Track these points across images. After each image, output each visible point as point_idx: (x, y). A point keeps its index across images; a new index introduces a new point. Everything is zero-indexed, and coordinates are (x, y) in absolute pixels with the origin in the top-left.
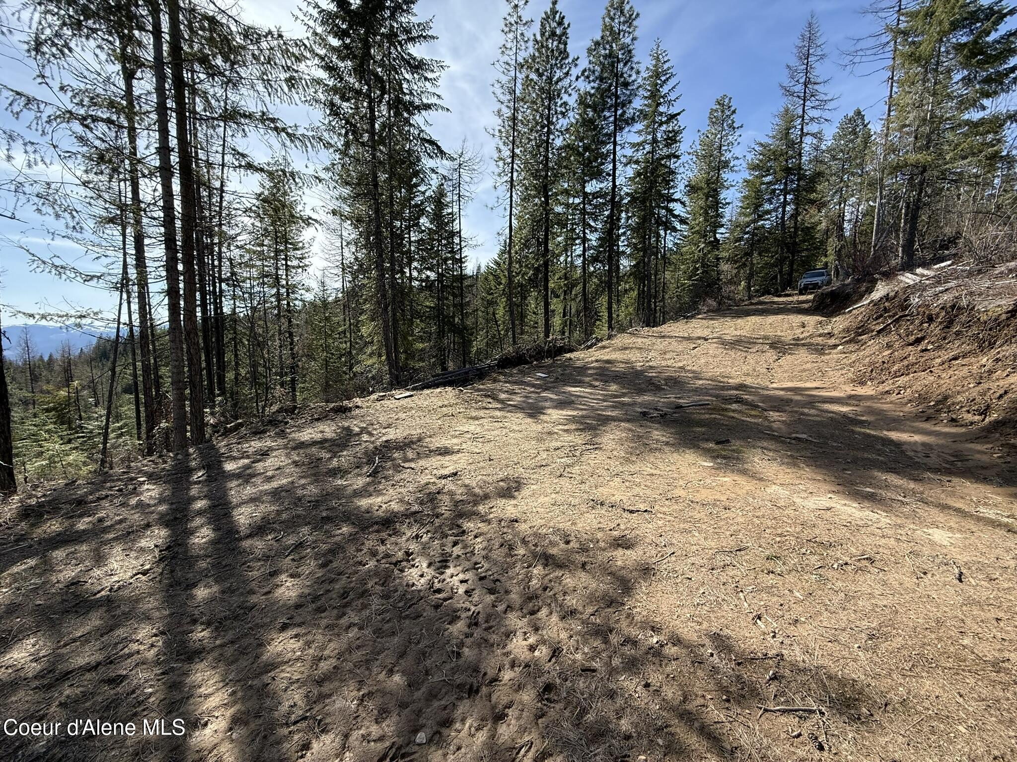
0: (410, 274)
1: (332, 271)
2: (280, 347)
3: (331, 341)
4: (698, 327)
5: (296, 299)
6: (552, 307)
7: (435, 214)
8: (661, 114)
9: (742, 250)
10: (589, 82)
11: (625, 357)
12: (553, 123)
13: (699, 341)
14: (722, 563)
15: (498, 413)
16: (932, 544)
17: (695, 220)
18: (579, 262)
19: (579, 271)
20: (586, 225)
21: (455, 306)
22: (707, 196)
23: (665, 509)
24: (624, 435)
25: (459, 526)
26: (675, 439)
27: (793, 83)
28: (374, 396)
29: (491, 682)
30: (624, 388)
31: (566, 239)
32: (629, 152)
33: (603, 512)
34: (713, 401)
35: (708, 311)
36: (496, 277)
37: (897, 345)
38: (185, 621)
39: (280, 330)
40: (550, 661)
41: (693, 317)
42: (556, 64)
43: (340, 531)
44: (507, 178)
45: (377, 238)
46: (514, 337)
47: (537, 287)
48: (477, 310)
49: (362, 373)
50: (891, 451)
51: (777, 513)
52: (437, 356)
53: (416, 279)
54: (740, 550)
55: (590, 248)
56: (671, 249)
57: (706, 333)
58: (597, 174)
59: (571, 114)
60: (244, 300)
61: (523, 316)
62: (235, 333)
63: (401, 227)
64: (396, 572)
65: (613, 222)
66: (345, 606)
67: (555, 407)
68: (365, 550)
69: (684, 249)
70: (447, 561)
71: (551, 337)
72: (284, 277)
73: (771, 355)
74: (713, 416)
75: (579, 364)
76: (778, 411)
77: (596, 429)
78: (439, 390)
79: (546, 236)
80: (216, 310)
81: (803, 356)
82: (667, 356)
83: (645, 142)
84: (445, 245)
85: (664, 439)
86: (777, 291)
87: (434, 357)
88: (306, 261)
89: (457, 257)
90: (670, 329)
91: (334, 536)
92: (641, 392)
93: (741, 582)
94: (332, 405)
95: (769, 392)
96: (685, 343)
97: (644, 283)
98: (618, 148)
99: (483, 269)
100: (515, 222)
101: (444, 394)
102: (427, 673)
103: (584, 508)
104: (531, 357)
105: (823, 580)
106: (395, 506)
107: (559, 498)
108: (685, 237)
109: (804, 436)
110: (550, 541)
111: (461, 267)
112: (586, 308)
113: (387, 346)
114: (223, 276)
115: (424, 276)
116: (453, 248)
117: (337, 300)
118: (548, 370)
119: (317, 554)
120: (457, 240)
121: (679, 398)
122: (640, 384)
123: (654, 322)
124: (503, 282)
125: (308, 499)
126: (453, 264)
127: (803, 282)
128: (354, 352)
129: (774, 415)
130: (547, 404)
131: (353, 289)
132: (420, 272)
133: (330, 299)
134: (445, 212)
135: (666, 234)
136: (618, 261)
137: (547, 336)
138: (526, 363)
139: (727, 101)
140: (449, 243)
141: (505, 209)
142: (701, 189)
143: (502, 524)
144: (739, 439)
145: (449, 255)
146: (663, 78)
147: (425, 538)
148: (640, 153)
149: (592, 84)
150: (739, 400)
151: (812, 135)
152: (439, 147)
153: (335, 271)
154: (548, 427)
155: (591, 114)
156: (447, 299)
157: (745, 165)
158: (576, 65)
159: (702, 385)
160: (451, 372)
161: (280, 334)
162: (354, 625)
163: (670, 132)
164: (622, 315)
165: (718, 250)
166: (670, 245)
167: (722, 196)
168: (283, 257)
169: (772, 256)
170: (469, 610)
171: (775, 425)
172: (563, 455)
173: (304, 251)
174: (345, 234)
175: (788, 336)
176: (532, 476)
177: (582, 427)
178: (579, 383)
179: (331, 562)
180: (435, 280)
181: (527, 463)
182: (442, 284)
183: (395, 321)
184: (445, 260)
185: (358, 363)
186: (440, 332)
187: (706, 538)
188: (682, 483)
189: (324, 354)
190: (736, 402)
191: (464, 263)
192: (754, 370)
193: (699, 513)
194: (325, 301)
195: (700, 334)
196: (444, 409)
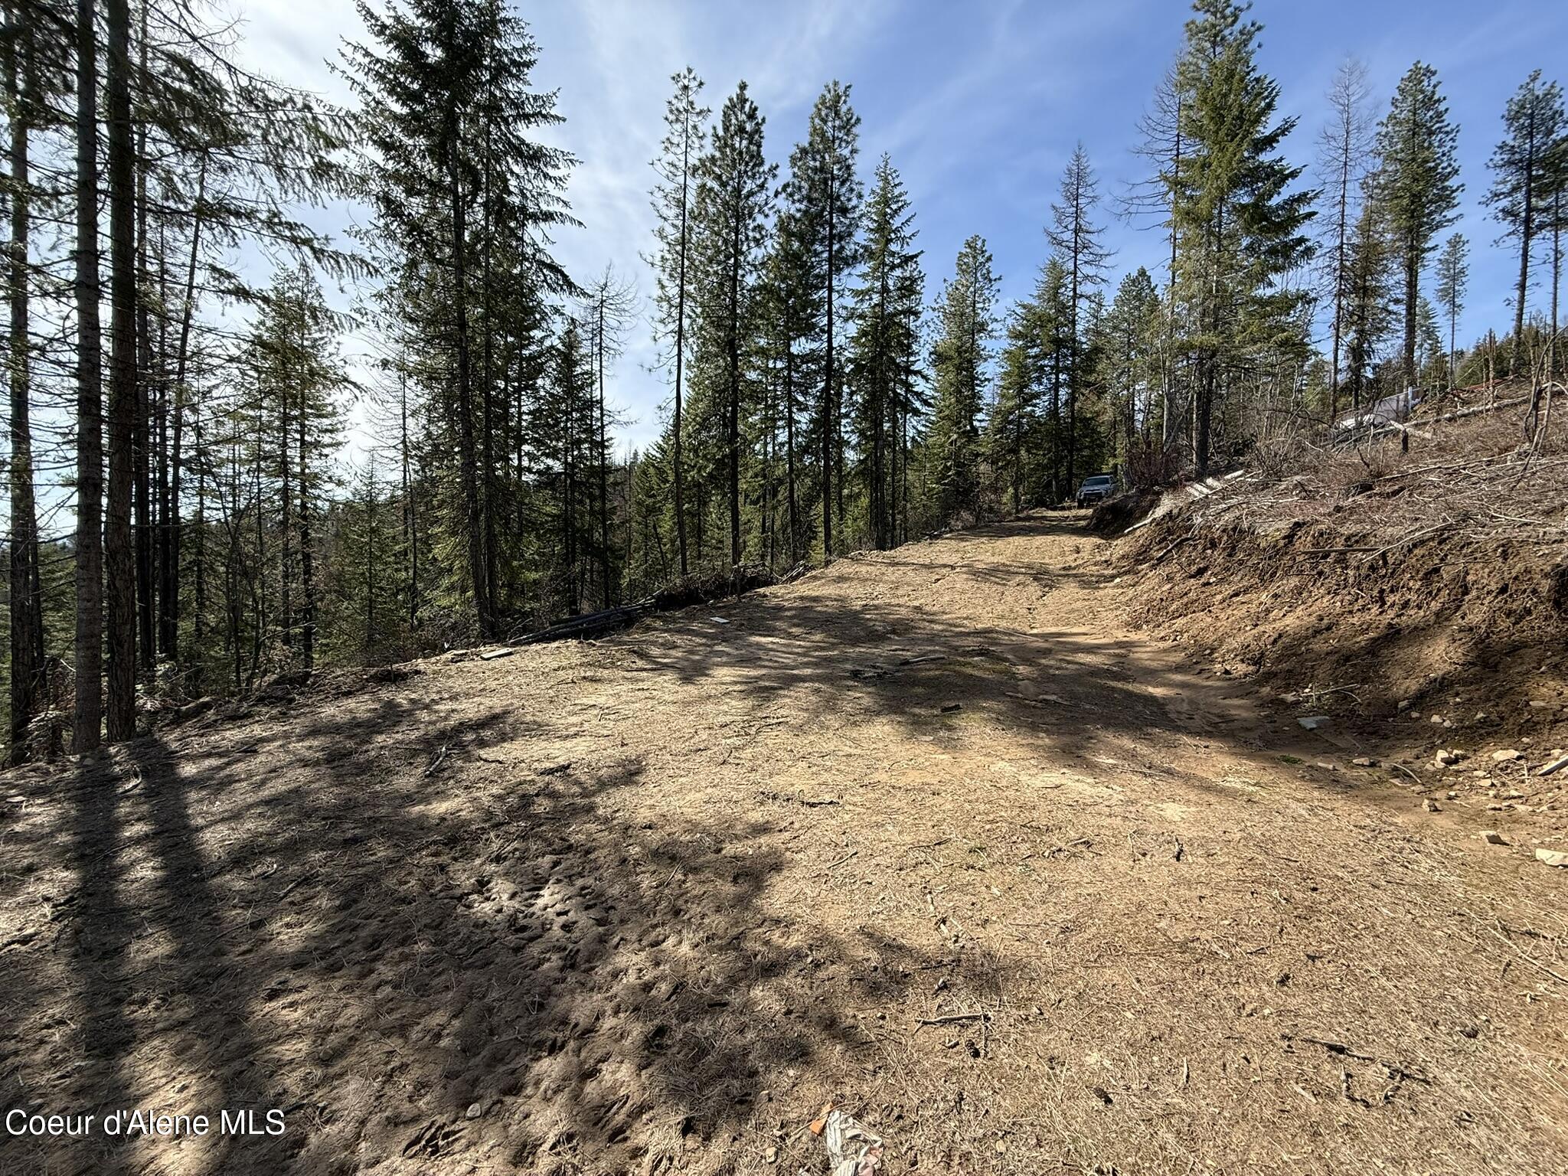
0: (520, 461)
1: (386, 453)
2: (286, 576)
3: (379, 567)
4: (945, 550)
5: (319, 497)
6: (743, 518)
7: (561, 372)
8: (893, 254)
9: (1005, 444)
10: (794, 202)
11: (841, 592)
12: (743, 253)
13: (944, 571)
14: (914, 862)
16: (1163, 820)
17: (943, 400)
19: (784, 467)
20: (792, 401)
21: (592, 512)
22: (959, 369)
23: (857, 799)
27: (1061, 229)
28: (449, 655)
29: (583, 1034)
30: (832, 636)
31: (765, 418)
32: (850, 302)
33: (775, 808)
34: (950, 653)
35: (962, 528)
36: (660, 471)
37: (1178, 577)
38: (101, 1002)
39: (286, 549)
40: (668, 999)
41: (937, 537)
42: (746, 172)
43: (373, 858)
44: (674, 326)
46: (684, 563)
47: (721, 488)
48: (629, 521)
49: (433, 619)
50: (1152, 712)
51: (995, 795)
52: (561, 592)
53: (529, 471)
54: (939, 844)
55: (798, 434)
56: (913, 440)
57: (954, 559)
58: (807, 329)
59: (768, 242)
60: (221, 496)
61: (700, 531)
62: (200, 553)
63: (505, 389)
64: (460, 909)
65: (829, 401)
66: (375, 959)
67: (727, 665)
68: (413, 882)
69: (931, 440)
70: (539, 888)
71: (741, 564)
72: (297, 460)
73: (1034, 589)
74: (946, 673)
75: (774, 602)
76: (1030, 665)
78: (555, 645)
79: (734, 412)
80: (164, 511)
81: (1070, 591)
82: (900, 592)
83: (871, 290)
84: (577, 420)
86: (1052, 502)
87: (556, 593)
88: (340, 437)
89: (599, 439)
90: (907, 553)
91: (364, 865)
92: (855, 642)
93: (933, 882)
94: (373, 671)
95: (1025, 640)
96: (925, 573)
98: (835, 296)
99: (641, 458)
100: (686, 393)
101: (563, 650)
102: (492, 1033)
103: (749, 803)
104: (706, 593)
105: (1028, 870)
106: (466, 816)
107: (716, 792)
108: (931, 423)
109: (1054, 697)
110: (693, 851)
111: (602, 454)
112: (794, 521)
113: (476, 576)
114: (182, 456)
115: (542, 466)
116: (590, 425)
117: (393, 500)
118: (728, 612)
119: (332, 892)
120: (596, 413)
121: (908, 650)
122: (856, 631)
123: (888, 542)
124: (670, 478)
125: (322, 814)
126: (591, 450)
127: (1084, 491)
128: (420, 586)
129: (1022, 670)
130: (719, 661)
131: (420, 483)
132: (532, 457)
133: (382, 498)
134: (579, 369)
135: (904, 418)
136: (839, 453)
137: (735, 560)
138: (699, 601)
139: (979, 243)
140: (583, 418)
141: (670, 372)
142: (950, 358)
143: (630, 831)
145: (584, 436)
146: (894, 207)
147: (511, 859)
148: (866, 305)
149: (797, 205)
150: (983, 652)
151: (1088, 297)
152: (565, 277)
153: (392, 453)
155: (796, 245)
156: (581, 502)
157: (1005, 332)
158: (775, 176)
159: (942, 631)
160: (582, 618)
161: (285, 556)
162: (387, 983)
163: (906, 279)
164: (846, 532)
165: (976, 442)
166: (912, 433)
167: (979, 370)
168: (296, 427)
169: (1045, 455)
170: (565, 949)
171: (1021, 684)
172: (731, 733)
173: (335, 420)
174: (410, 396)
175: (1055, 564)
176: (682, 765)
177: (765, 694)
178: (770, 632)
179: (355, 901)
180: (561, 473)
181: (680, 746)
182: (572, 479)
183: (491, 538)
184: (578, 443)
185: (426, 602)
186: (567, 554)
187: (900, 833)
188: (886, 764)
189: (366, 589)
190: (978, 655)
191: (607, 447)
192: (1011, 611)
193: (899, 802)
194: (371, 501)
195: (945, 561)
196: (560, 672)
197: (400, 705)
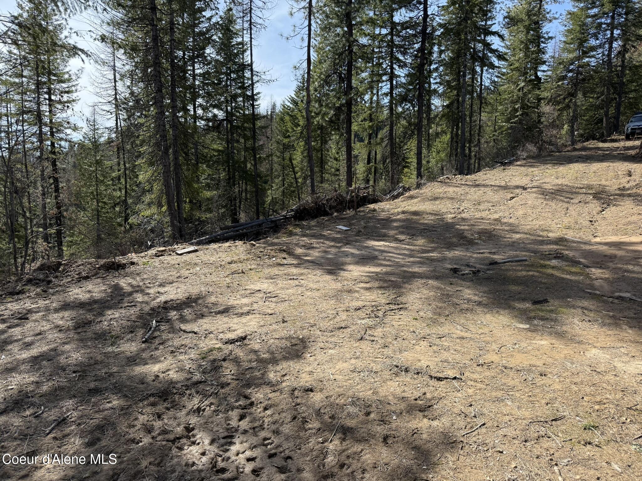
0: (195, 111)
1: (104, 108)
2: (43, 194)
3: (103, 188)
4: (516, 174)
5: (61, 139)
6: (355, 152)
7: (222, 43)
9: (565, 89)
11: (435, 208)
13: (517, 191)
14: (536, 435)
15: (294, 271)
17: (514, 55)
18: (386, 101)
19: (386, 112)
20: (394, 59)
21: (246, 149)
22: (528, 29)
23: (475, 376)
24: (432, 293)
25: (246, 397)
26: (489, 298)
28: (152, 251)
30: (433, 242)
31: (372, 74)
33: (408, 379)
34: (531, 257)
35: (528, 157)
36: (293, 118)
39: (42, 175)
41: (510, 163)
43: (110, 405)
44: (305, 4)
45: (155, 70)
46: (313, 186)
47: (338, 129)
48: (271, 155)
49: (139, 225)
51: (596, 378)
52: (226, 206)
53: (202, 118)
54: (555, 420)
55: (398, 86)
56: (487, 88)
57: (524, 181)
61: (322, 162)
63: (183, 57)
64: (174, 450)
67: (357, 263)
68: (139, 426)
69: (502, 88)
70: (232, 437)
71: (354, 186)
72: (47, 113)
73: (595, 206)
74: (531, 273)
75: (383, 215)
76: (601, 268)
77: (400, 287)
78: (227, 244)
79: (349, 71)
82: (481, 207)
84: (234, 80)
85: (476, 298)
86: (602, 135)
87: (223, 207)
88: (74, 96)
89: (249, 93)
90: (485, 177)
91: (104, 410)
92: (450, 246)
93: (556, 455)
94: (102, 262)
95: (591, 247)
96: (501, 192)
97: (457, 126)
99: (279, 108)
100: (314, 56)
101: (233, 248)
103: (386, 374)
104: (331, 207)
106: (173, 375)
107: (359, 363)
108: (503, 74)
109: (627, 295)
110: (349, 413)
111: (253, 105)
112: (393, 154)
113: (168, 194)
115: (210, 115)
116: (243, 83)
117: (110, 141)
118: (349, 222)
119: (82, 431)
120: (248, 74)
121: (494, 253)
122: (450, 238)
123: (469, 168)
124: (301, 123)
125: (73, 368)
126: (244, 102)
127: (630, 126)
128: (130, 201)
129: (596, 272)
130: (348, 260)
131: (128, 128)
132: (205, 109)
133: (102, 140)
134: (235, 41)
135: (482, 71)
136: (429, 100)
137: (349, 184)
138: (326, 214)
140: (239, 77)
141: (303, 39)
142: (522, 21)
143: (296, 393)
144: (558, 298)
145: (239, 91)
147: (208, 411)
150: (558, 256)
153: (108, 107)
154: (349, 284)
156: (238, 141)
159: (520, 239)
160: (242, 225)
161: (43, 180)
164: (433, 161)
165: (539, 89)
166: (487, 83)
167: (544, 30)
168: (45, 90)
169: (598, 98)
171: (597, 283)
172: (364, 315)
173: (70, 84)
174: (118, 64)
176: (330, 339)
177: (385, 285)
178: (382, 237)
179: (99, 440)
180: (223, 120)
181: (324, 324)
182: (231, 125)
183: (177, 166)
184: (234, 97)
185: (134, 213)
186: (229, 179)
187: (519, 408)
188: (495, 347)
189: (95, 203)
190: (555, 258)
191: (256, 100)
192: (576, 223)
193: (513, 380)
194: (95, 142)
195: (518, 183)
196: (233, 265)
197: (122, 289)
